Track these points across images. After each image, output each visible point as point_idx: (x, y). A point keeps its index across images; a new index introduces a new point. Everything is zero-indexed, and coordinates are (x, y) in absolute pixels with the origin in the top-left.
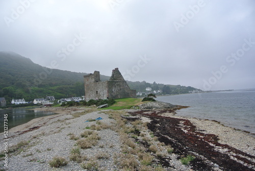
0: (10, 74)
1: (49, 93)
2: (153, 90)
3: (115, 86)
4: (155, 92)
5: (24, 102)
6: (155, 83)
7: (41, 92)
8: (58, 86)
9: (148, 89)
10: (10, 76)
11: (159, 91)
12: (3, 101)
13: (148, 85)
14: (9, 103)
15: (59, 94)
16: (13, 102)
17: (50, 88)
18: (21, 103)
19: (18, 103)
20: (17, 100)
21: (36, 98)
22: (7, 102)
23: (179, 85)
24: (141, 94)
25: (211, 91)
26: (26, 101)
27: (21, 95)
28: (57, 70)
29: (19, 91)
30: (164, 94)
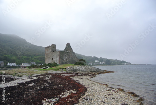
0: (11, 47)
1: (33, 60)
2: (99, 62)
3: (66, 55)
4: (101, 63)
5: (16, 65)
6: (101, 57)
7: (28, 59)
8: (39, 56)
9: (96, 61)
10: (11, 48)
11: (103, 63)
12: (2, 63)
13: (97, 59)
14: (6, 65)
15: (39, 61)
16: (8, 64)
17: (35, 57)
18: (13, 65)
19: (12, 65)
20: (11, 63)
21: (24, 62)
22: (5, 64)
23: (117, 60)
24: (91, 64)
25: (137, 64)
26: (17, 64)
27: (15, 61)
28: (41, 47)
29: (14, 58)
30: (107, 65)
